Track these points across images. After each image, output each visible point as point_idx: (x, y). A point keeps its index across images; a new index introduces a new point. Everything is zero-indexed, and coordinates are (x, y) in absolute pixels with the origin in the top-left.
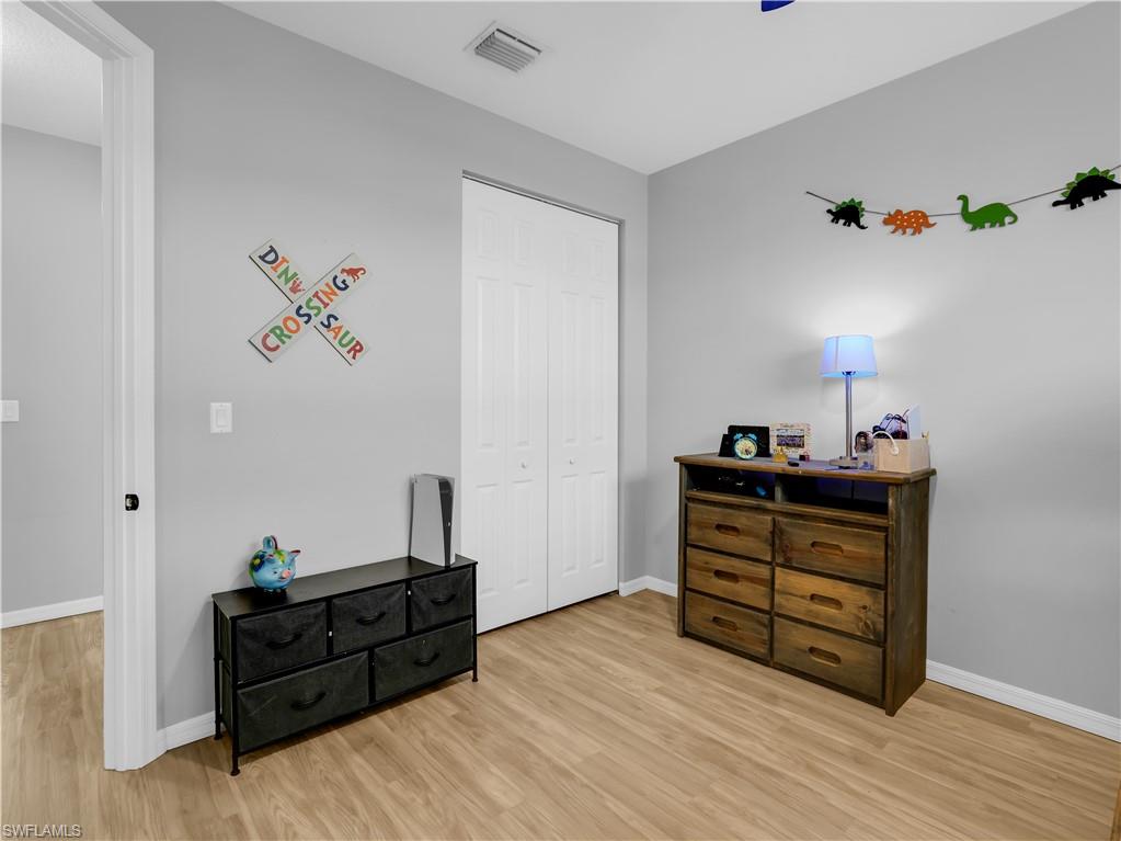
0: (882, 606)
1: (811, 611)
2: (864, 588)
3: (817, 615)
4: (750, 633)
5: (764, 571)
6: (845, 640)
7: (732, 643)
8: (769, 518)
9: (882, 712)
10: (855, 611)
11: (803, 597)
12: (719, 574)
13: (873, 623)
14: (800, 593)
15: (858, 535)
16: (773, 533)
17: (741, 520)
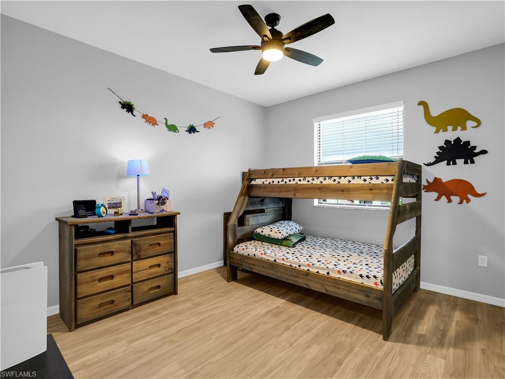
0: (173, 259)
1: (149, 273)
2: (168, 255)
3: (151, 274)
4: (122, 299)
5: (128, 266)
6: (162, 277)
7: (112, 310)
8: (129, 241)
9: (174, 296)
10: (165, 265)
11: (146, 269)
12: (101, 280)
13: (171, 266)
14: (144, 268)
15: (165, 236)
16: (132, 247)
17: (115, 246)
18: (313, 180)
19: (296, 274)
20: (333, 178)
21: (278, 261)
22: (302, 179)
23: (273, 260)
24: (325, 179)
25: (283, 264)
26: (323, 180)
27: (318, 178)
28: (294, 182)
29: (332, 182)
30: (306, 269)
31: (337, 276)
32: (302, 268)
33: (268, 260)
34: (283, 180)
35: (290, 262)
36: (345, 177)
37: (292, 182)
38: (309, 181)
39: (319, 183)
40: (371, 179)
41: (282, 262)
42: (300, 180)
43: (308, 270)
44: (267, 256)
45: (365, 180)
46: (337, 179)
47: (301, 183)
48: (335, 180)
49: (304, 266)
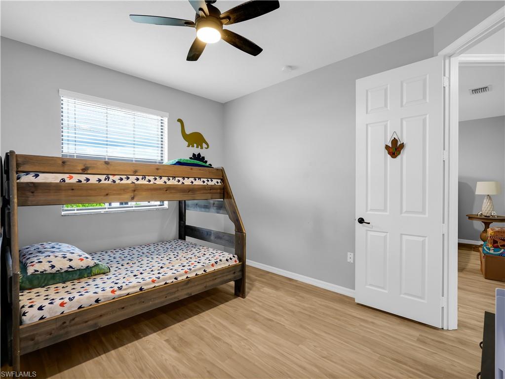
18: (155, 179)
19: (174, 290)
20: (177, 179)
21: (145, 287)
22: (140, 177)
23: (138, 289)
24: (169, 179)
25: (155, 287)
26: (167, 181)
27: (161, 177)
28: (129, 182)
29: (176, 183)
30: (184, 277)
31: (212, 269)
32: (180, 279)
33: (128, 294)
34: (109, 178)
35: (164, 280)
36: (188, 178)
37: (125, 181)
38: (149, 181)
39: (162, 183)
40: (208, 181)
41: (153, 285)
42: (138, 179)
43: (187, 277)
44: (125, 289)
45: (204, 182)
46: (180, 179)
47: (139, 182)
48: (179, 181)
49: (181, 275)
